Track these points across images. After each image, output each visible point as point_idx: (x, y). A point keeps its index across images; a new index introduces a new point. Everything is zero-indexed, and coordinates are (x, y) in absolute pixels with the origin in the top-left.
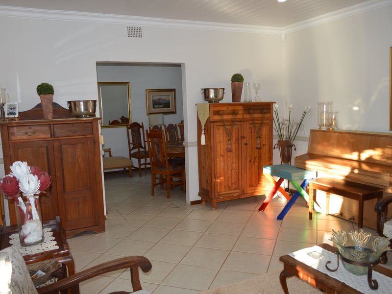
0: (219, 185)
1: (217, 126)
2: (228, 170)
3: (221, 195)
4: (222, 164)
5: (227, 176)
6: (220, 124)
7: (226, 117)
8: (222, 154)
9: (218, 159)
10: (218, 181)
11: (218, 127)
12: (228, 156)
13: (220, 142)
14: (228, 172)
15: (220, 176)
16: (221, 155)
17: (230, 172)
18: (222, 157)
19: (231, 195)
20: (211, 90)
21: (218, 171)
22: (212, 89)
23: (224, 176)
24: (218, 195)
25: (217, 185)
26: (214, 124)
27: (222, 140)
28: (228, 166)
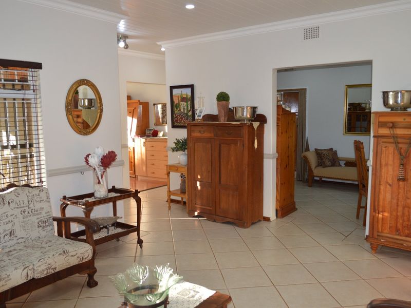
0: (380, 221)
1: (383, 142)
2: (398, 206)
3: (383, 236)
4: (388, 196)
5: (394, 213)
6: (391, 140)
7: (399, 132)
8: (390, 182)
9: (382, 188)
10: (380, 216)
11: (385, 145)
12: (399, 186)
13: (387, 165)
14: (397, 209)
15: (383, 211)
16: (387, 182)
17: (400, 209)
18: (388, 186)
19: (401, 242)
20: (391, 93)
21: (381, 203)
22: (393, 92)
23: (391, 213)
24: (378, 235)
25: (378, 222)
26: (379, 139)
27: (391, 162)
28: (398, 200)
